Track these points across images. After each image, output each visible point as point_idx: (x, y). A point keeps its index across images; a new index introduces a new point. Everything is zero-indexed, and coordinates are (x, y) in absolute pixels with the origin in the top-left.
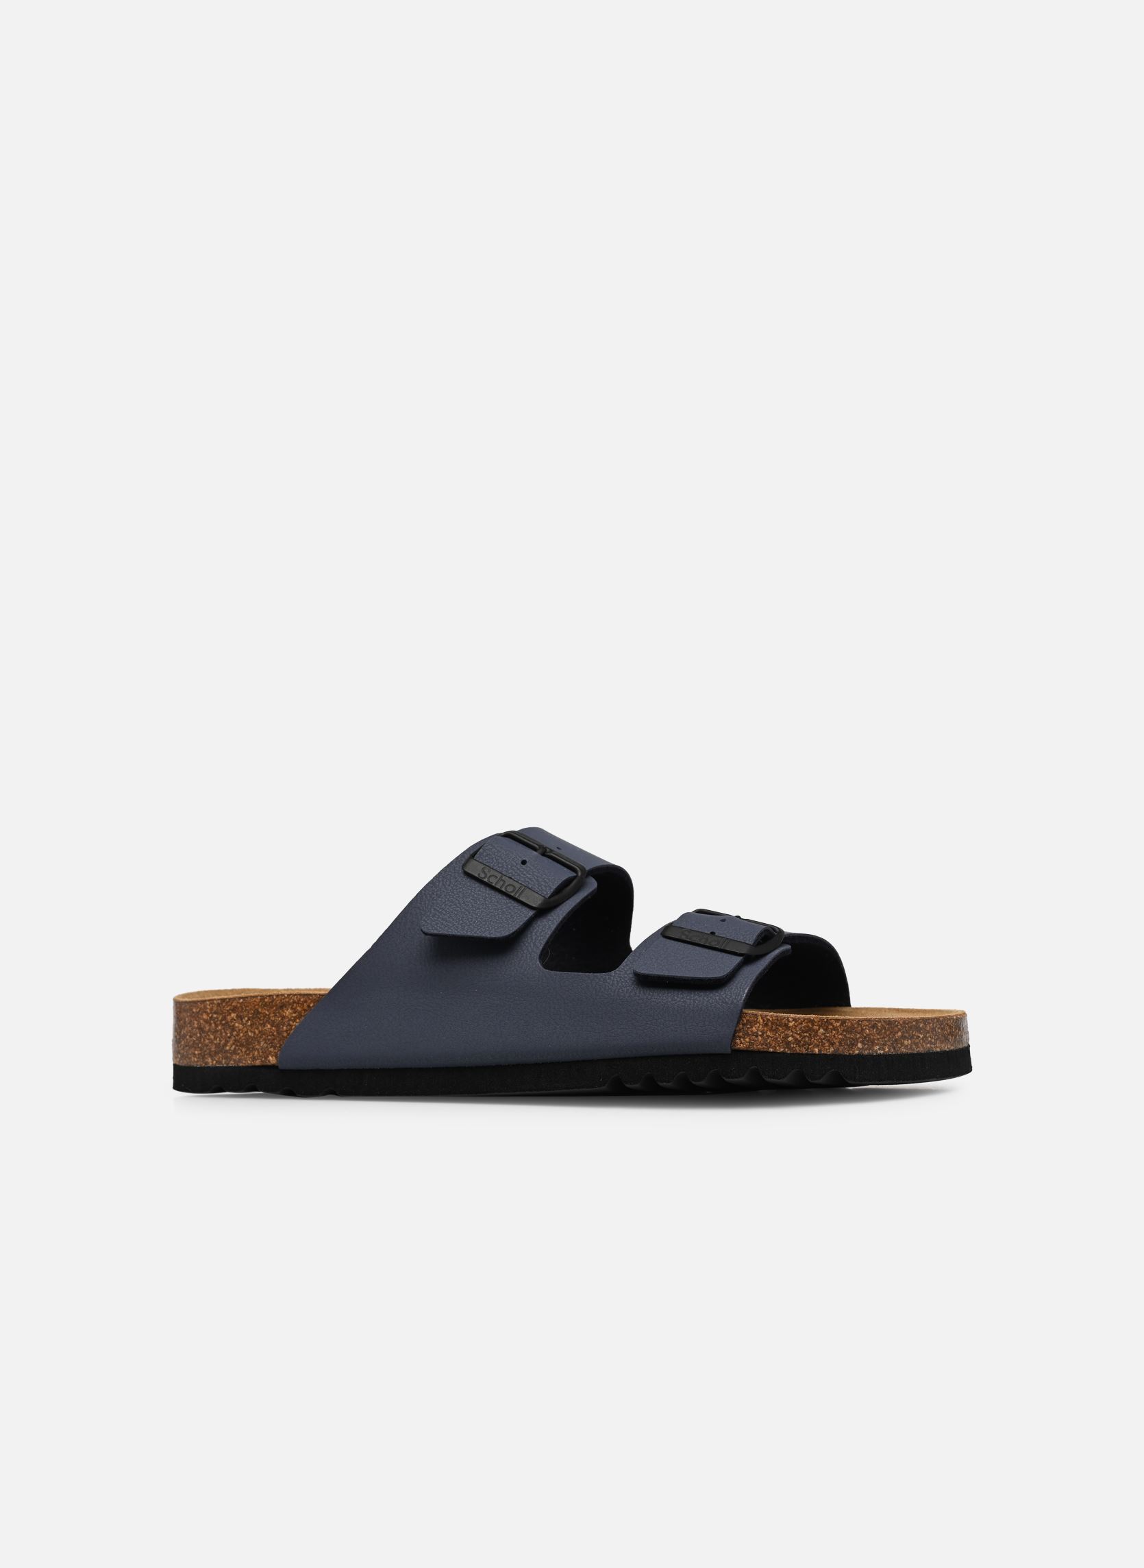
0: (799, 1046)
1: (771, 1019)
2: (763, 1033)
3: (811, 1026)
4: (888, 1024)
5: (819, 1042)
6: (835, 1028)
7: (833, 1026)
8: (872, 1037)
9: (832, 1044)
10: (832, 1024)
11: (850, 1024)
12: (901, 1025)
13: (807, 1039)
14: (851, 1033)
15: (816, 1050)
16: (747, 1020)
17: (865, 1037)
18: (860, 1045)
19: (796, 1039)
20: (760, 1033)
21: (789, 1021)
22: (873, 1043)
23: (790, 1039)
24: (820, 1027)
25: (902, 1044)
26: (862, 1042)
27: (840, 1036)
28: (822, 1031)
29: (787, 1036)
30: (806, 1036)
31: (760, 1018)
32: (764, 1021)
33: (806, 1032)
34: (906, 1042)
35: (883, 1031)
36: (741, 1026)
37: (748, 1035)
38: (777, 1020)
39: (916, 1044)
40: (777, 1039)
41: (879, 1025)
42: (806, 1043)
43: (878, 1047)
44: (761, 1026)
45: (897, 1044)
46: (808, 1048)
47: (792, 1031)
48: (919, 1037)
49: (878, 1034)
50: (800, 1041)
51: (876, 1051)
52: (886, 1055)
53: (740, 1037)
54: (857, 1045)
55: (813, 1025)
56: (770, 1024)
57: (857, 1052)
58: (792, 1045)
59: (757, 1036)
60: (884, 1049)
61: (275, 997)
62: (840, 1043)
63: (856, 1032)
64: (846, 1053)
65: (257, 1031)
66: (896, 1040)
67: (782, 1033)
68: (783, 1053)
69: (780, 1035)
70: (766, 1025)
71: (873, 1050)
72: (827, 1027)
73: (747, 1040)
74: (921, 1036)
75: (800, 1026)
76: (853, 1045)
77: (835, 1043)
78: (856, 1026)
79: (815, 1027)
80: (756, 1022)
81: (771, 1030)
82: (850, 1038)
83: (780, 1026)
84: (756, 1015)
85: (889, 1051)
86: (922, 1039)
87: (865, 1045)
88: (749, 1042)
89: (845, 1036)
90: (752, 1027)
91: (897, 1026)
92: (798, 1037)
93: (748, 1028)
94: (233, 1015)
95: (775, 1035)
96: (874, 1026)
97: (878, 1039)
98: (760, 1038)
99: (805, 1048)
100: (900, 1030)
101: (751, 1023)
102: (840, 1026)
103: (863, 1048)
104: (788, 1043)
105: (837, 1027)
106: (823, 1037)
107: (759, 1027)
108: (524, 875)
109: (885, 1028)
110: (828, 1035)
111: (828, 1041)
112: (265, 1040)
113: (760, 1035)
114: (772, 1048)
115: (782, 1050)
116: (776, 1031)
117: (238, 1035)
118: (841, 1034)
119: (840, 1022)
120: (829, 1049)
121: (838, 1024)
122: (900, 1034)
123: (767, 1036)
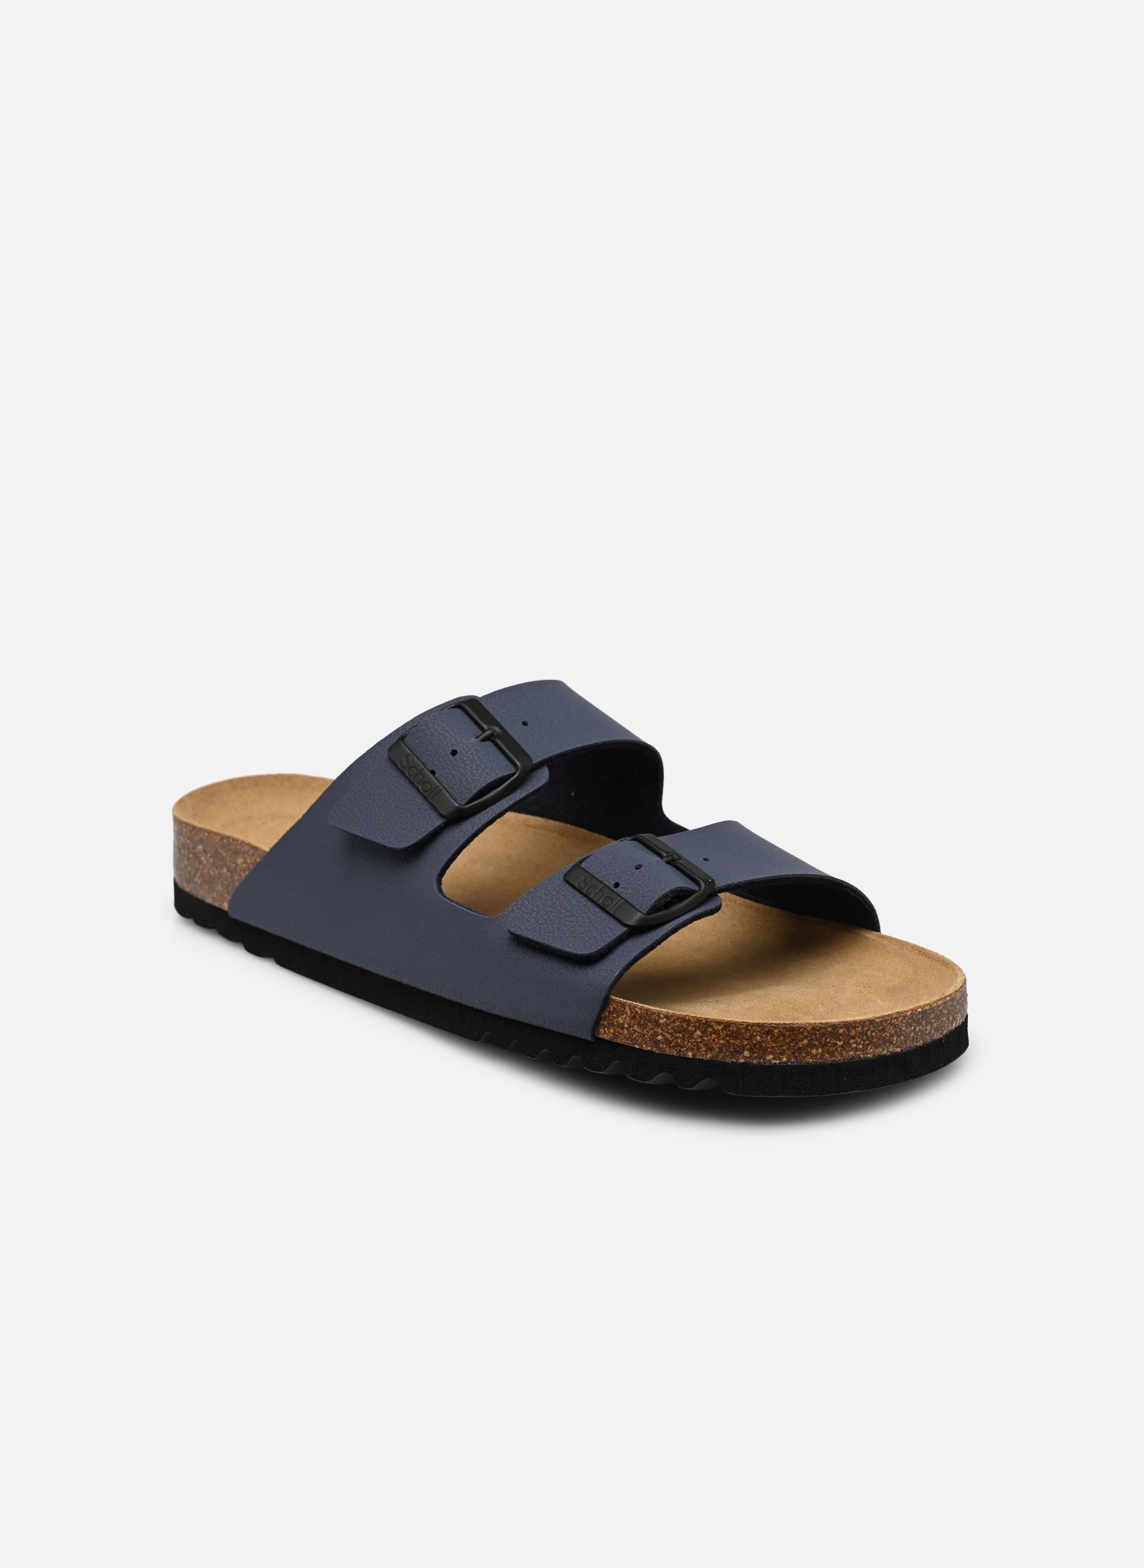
0: (670, 1047)
1: (639, 1012)
2: (630, 1027)
3: (685, 1026)
4: (790, 1031)
5: (694, 1046)
6: (715, 1032)
7: (714, 1029)
8: (764, 1045)
9: (711, 1049)
10: (712, 1027)
11: (735, 1029)
12: (808, 1031)
13: (679, 1041)
14: (736, 1038)
15: (690, 1055)
16: (614, 1008)
17: (755, 1045)
18: (746, 1053)
19: (666, 1039)
20: (626, 1026)
21: (660, 1018)
22: (765, 1051)
23: (660, 1037)
24: (696, 1028)
25: (808, 1053)
26: (750, 1050)
27: (721, 1042)
28: (698, 1033)
29: (656, 1034)
30: (679, 1037)
31: (627, 1009)
32: (632, 1013)
33: (679, 1033)
34: (814, 1051)
35: (781, 1038)
36: (607, 1014)
37: (614, 1025)
38: (647, 1014)
39: (831, 1054)
40: (644, 1035)
41: (776, 1031)
42: (677, 1045)
43: (772, 1056)
44: (628, 1018)
45: (800, 1054)
46: (680, 1051)
47: (662, 1029)
48: (836, 1044)
49: (774, 1042)
50: (671, 1042)
51: (770, 1061)
52: (782, 1067)
53: (605, 1026)
54: (743, 1053)
55: (688, 1025)
56: (638, 1017)
57: (742, 1061)
58: (661, 1045)
59: (622, 1029)
60: (780, 1059)
61: (231, 841)
62: (721, 1049)
63: (743, 1038)
64: (728, 1060)
65: (216, 872)
66: (799, 1049)
67: (651, 1029)
68: (650, 1052)
69: (648, 1032)
70: (634, 1017)
71: (764, 1060)
72: (706, 1030)
73: (612, 1031)
74: (840, 1043)
75: (672, 1025)
76: (739, 1051)
77: (714, 1049)
78: (743, 1031)
79: (690, 1028)
80: (624, 1013)
81: (639, 1024)
82: (734, 1044)
83: (650, 1021)
84: (623, 1005)
85: (788, 1061)
86: (842, 1046)
87: (754, 1053)
88: (614, 1034)
89: (728, 1041)
90: (618, 1017)
91: (803, 1032)
92: (669, 1036)
93: (614, 1018)
94: (200, 847)
95: (643, 1030)
96: (768, 1033)
97: (773, 1047)
98: (626, 1031)
99: (676, 1050)
100: (806, 1037)
101: (620, 1013)
102: (722, 1029)
103: (750, 1056)
104: (657, 1043)
105: (718, 1030)
106: (699, 1040)
107: (625, 1018)
108: (449, 769)
109: (784, 1035)
110: (706, 1039)
111: (706, 1045)
112: (222, 883)
113: (626, 1028)
114: (638, 1045)
115: (649, 1048)
116: (644, 1026)
117: (203, 869)
118: (722, 1039)
119: (723, 1026)
120: (706, 1054)
121: (720, 1028)
122: (805, 1041)
123: (633, 1030)
